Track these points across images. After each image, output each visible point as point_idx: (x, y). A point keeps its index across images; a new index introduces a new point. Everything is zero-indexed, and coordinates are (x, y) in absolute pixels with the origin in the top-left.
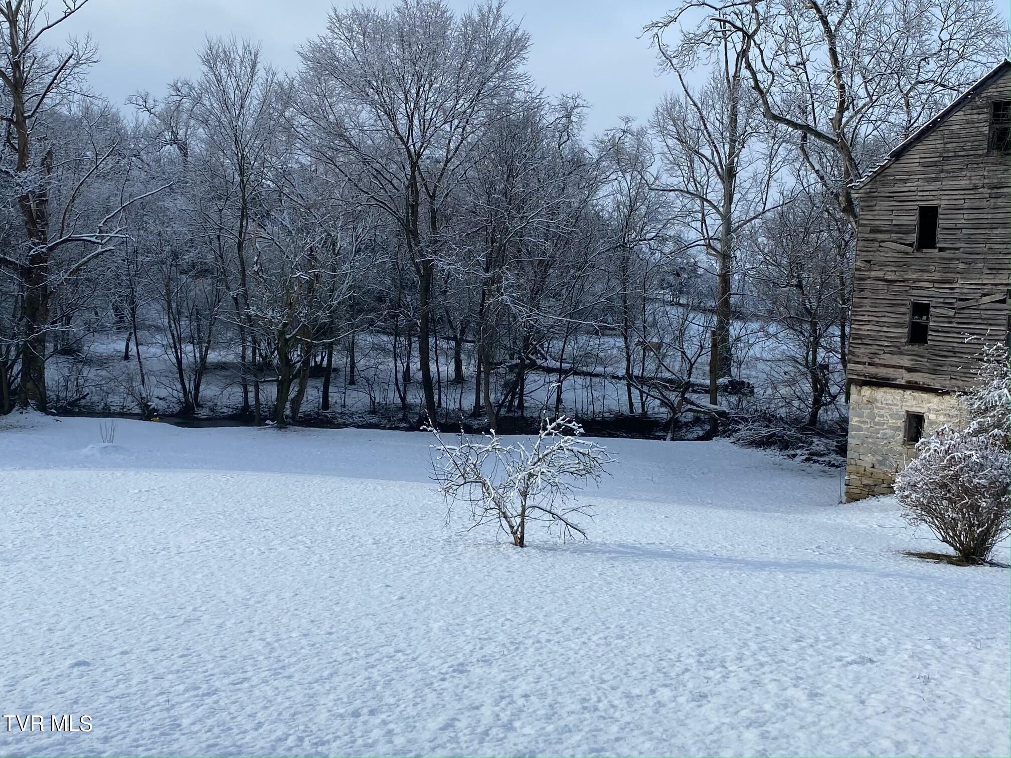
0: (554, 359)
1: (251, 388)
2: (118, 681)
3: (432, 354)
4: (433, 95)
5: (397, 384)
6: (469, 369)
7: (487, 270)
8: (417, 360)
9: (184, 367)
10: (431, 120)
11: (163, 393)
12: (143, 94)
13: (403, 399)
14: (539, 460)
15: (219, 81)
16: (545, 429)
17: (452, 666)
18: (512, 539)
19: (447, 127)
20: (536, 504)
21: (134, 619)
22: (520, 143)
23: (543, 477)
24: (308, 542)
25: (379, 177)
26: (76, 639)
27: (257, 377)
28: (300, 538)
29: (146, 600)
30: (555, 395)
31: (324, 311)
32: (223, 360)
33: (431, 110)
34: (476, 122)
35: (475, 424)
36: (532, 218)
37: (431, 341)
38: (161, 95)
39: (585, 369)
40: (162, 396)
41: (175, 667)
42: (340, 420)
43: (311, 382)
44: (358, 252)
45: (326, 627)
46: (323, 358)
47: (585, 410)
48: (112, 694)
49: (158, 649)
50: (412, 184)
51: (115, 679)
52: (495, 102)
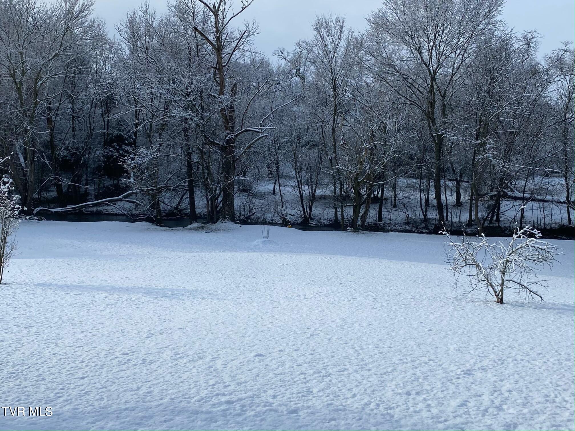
0: (519, 191)
1: (339, 210)
2: (279, 366)
3: (442, 189)
4: (445, 37)
5: (421, 206)
6: (465, 197)
7: (477, 139)
8: (433, 193)
9: (303, 198)
10: (443, 51)
11: (293, 212)
12: (282, 49)
13: (425, 216)
14: (513, 252)
15: (323, 39)
16: (516, 234)
17: (463, 371)
18: (495, 299)
19: (453, 55)
20: (511, 279)
21: (285, 333)
22: (498, 61)
23: (515, 262)
24: (374, 296)
25: (412, 87)
26: (257, 342)
27: (342, 203)
28: (369, 293)
29: (290, 323)
30: (520, 213)
31: (380, 166)
32: (324, 194)
33: (443, 45)
34: (470, 51)
35: (469, 230)
36: (505, 106)
37: (442, 181)
38: (291, 49)
39: (539, 197)
40: (293, 213)
41: (307, 360)
42: (388, 228)
43: (372, 206)
44: (399, 131)
45: (388, 344)
46: (378, 193)
47: (539, 222)
48: (275, 372)
49: (298, 350)
50: (431, 90)
51: (277, 364)
52: (482, 38)
